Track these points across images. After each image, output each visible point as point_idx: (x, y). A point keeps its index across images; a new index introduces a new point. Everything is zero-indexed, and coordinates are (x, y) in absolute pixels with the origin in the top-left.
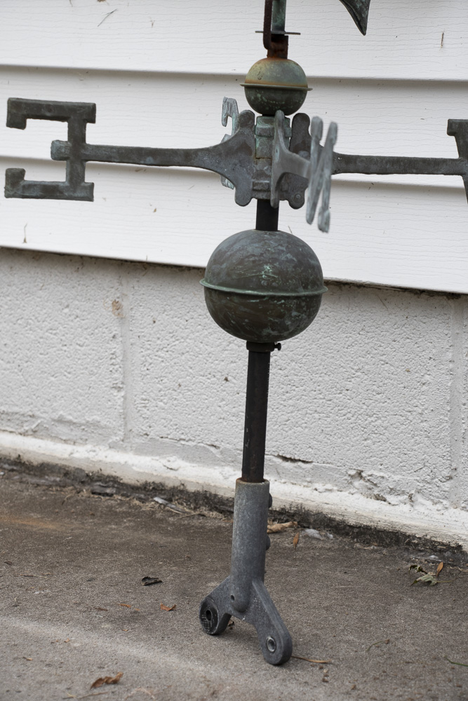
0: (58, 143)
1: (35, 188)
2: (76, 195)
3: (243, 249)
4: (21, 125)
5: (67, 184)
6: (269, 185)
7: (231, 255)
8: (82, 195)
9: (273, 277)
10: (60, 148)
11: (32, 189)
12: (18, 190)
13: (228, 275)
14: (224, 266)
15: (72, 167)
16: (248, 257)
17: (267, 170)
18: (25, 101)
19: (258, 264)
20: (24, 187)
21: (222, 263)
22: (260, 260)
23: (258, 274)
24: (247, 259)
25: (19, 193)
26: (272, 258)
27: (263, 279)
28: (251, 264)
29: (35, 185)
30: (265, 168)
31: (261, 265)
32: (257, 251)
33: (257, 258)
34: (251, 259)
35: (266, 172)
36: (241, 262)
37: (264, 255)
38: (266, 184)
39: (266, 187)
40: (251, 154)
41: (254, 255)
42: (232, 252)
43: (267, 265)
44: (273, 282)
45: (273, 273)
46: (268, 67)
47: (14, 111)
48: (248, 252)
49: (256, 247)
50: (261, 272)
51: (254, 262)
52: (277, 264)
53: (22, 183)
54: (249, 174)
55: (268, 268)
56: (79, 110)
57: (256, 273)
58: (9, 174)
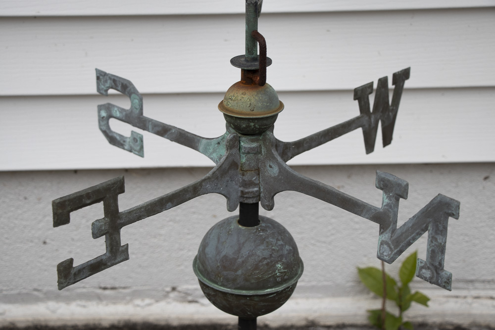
0: (97, 223)
1: (84, 271)
2: (117, 261)
3: (253, 255)
4: (66, 221)
5: (108, 255)
6: (259, 192)
7: (243, 262)
8: (122, 258)
9: (285, 272)
10: (101, 226)
11: (82, 273)
12: (70, 279)
13: (246, 280)
14: (239, 272)
15: (111, 239)
16: (260, 261)
17: (255, 180)
18: (67, 198)
19: (271, 266)
20: (75, 274)
21: (236, 270)
22: (272, 262)
23: (273, 274)
24: (261, 264)
25: (72, 281)
26: (279, 256)
27: (278, 277)
28: (266, 267)
29: (84, 268)
30: (254, 178)
31: (274, 265)
32: (266, 253)
33: (269, 260)
34: (264, 263)
35: (255, 181)
36: (256, 267)
37: (273, 255)
38: (256, 191)
39: (257, 194)
40: (237, 169)
41: (265, 258)
42: (243, 259)
43: (278, 264)
44: (285, 275)
45: (284, 268)
46: (257, 98)
47: (60, 211)
48: (259, 256)
49: (264, 250)
50: (275, 271)
51: (267, 264)
52: (284, 260)
53: (73, 272)
54: (237, 184)
55: (280, 266)
56: (113, 187)
57: (271, 273)
58: (62, 268)
